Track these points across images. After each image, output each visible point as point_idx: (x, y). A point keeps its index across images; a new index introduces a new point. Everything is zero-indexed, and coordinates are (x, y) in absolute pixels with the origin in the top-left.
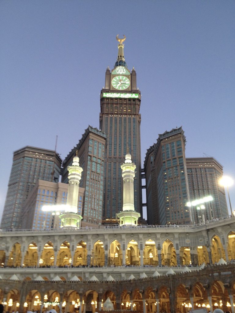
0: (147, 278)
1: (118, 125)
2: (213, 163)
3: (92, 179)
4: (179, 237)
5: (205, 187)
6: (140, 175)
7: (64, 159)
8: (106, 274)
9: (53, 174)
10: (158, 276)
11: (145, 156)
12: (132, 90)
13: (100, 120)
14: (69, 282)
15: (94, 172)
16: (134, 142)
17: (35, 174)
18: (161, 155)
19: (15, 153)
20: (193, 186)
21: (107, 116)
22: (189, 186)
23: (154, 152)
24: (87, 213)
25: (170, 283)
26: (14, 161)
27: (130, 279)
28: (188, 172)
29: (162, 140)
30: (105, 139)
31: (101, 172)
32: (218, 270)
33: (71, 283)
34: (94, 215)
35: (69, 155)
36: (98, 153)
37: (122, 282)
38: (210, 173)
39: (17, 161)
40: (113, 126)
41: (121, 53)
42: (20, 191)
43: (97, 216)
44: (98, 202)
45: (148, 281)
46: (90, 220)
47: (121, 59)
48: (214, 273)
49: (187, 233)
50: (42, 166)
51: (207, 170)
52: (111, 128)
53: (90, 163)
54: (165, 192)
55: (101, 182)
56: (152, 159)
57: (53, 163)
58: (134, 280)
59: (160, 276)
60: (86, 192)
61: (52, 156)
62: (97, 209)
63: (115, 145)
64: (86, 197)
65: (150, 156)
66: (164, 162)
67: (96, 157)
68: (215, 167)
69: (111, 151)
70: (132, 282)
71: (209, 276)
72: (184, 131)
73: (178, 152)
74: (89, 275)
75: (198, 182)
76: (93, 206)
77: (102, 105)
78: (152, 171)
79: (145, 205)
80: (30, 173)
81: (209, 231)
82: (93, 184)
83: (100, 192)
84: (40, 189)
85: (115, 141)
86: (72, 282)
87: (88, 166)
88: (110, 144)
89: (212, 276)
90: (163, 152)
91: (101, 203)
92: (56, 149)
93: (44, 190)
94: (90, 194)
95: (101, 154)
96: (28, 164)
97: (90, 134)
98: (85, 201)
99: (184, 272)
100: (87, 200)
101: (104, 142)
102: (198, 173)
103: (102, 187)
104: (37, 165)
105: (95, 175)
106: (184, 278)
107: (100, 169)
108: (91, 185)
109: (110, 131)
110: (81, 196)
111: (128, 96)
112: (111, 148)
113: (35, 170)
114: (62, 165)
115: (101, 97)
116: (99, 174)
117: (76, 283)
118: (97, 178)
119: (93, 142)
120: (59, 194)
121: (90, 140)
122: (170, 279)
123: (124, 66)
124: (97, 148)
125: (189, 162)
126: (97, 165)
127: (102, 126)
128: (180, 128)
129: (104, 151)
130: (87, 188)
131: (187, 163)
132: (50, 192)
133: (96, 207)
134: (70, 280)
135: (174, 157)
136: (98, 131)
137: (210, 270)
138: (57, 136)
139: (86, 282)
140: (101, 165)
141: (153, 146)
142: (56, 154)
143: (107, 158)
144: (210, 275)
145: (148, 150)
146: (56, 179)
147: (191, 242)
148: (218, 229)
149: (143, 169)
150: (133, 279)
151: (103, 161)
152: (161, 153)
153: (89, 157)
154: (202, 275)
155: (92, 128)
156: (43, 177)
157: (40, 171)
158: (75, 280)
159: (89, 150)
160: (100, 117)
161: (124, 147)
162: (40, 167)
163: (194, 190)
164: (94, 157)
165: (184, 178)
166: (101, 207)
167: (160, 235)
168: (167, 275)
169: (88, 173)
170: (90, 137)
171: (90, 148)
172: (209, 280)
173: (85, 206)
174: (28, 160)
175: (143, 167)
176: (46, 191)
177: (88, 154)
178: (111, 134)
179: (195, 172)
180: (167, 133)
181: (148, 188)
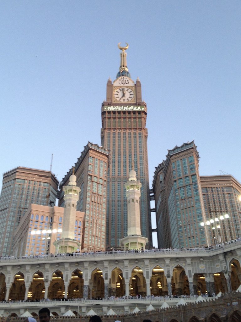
0: (154, 310)
1: (122, 140)
2: (231, 181)
3: (92, 202)
4: (192, 262)
5: (223, 208)
6: (148, 197)
7: (62, 180)
8: (107, 307)
9: (48, 197)
10: (167, 307)
11: (154, 175)
12: (136, 102)
13: (101, 135)
14: (62, 317)
15: (95, 194)
16: (140, 160)
17: (27, 198)
18: (172, 173)
19: (4, 175)
20: (210, 208)
21: (109, 132)
22: (205, 208)
23: (163, 170)
24: (88, 241)
25: (181, 315)
26: (3, 184)
27: (135, 313)
28: (203, 192)
29: (171, 156)
30: (107, 156)
31: (104, 194)
32: (238, 299)
33: (65, 319)
34: (96, 243)
35: (67, 175)
36: (100, 173)
37: (125, 316)
38: (228, 193)
39: (7, 184)
40: (116, 142)
41: (124, 63)
42: (11, 218)
43: (99, 244)
44: (100, 228)
45: (156, 314)
46: (92, 249)
47: (124, 69)
48: (234, 302)
49: (201, 257)
50: (36, 188)
51: (225, 189)
52: (114, 144)
53: (90, 183)
54: (177, 214)
55: (103, 205)
56: (161, 177)
57: (49, 185)
58: (139, 313)
59: (170, 307)
60: (86, 216)
61: (47, 177)
62: (99, 236)
63: (119, 163)
64: (86, 222)
65: (159, 175)
66: (175, 181)
67: (97, 177)
68: (234, 186)
69: (115, 170)
70: (136, 316)
71: (228, 306)
72: (196, 145)
73: (191, 169)
74: (86, 309)
75: (214, 203)
76: (94, 232)
77: (103, 119)
78: (161, 191)
79: (156, 231)
80: (22, 197)
81: (227, 254)
82: (95, 208)
83: (103, 216)
84: (33, 215)
85: (118, 159)
86: (65, 317)
87: (88, 187)
88: (113, 163)
89: (230, 306)
90: (173, 170)
91: (104, 229)
92: (51, 169)
93: (38, 215)
94: (91, 219)
95: (103, 174)
96: (19, 186)
97: (90, 151)
98: (86, 226)
99: (197, 302)
100: (87, 225)
101: (106, 159)
102: (215, 193)
103: (104, 211)
104: (30, 187)
105: (96, 197)
106: (197, 309)
107: (102, 191)
108: (92, 208)
109: (113, 148)
110: (80, 221)
111: (132, 108)
112: (114, 167)
113: (28, 194)
114: (59, 187)
115: (102, 111)
116: (101, 196)
117: (70, 319)
118: (98, 200)
119: (94, 160)
120: (55, 220)
121: (90, 158)
122: (181, 310)
123: (128, 76)
124: (98, 167)
125: (204, 180)
126: (99, 186)
127: (104, 142)
128: (192, 142)
129: (106, 170)
130: (87, 212)
131: (201, 181)
132: (45, 217)
133: (98, 234)
134: (64, 315)
135: (186, 176)
136: (98, 147)
137: (229, 298)
138: (52, 154)
139: (82, 317)
140: (103, 185)
141: (163, 164)
142: (52, 175)
143: (110, 178)
144: (229, 304)
145: (156, 168)
146: (52, 203)
147: (206, 268)
148: (237, 252)
149: (151, 190)
150: (137, 312)
151: (105, 181)
152: (171, 171)
153: (89, 177)
154: (219, 305)
155: (92, 144)
156: (37, 201)
157: (33, 194)
158: (69, 315)
159: (89, 169)
160: (102, 133)
161: (129, 165)
162: (34, 190)
163: (210, 212)
164: (95, 176)
165: (198, 198)
166: (104, 234)
167: (169, 260)
168: (177, 306)
169: (89, 195)
170: (90, 154)
171: (90, 166)
172: (227, 311)
173: (86, 232)
174: (21, 182)
175: (151, 187)
176: (40, 216)
177: (88, 173)
178: (114, 152)
179: (211, 192)
180: (177, 148)
181: (157, 211)
